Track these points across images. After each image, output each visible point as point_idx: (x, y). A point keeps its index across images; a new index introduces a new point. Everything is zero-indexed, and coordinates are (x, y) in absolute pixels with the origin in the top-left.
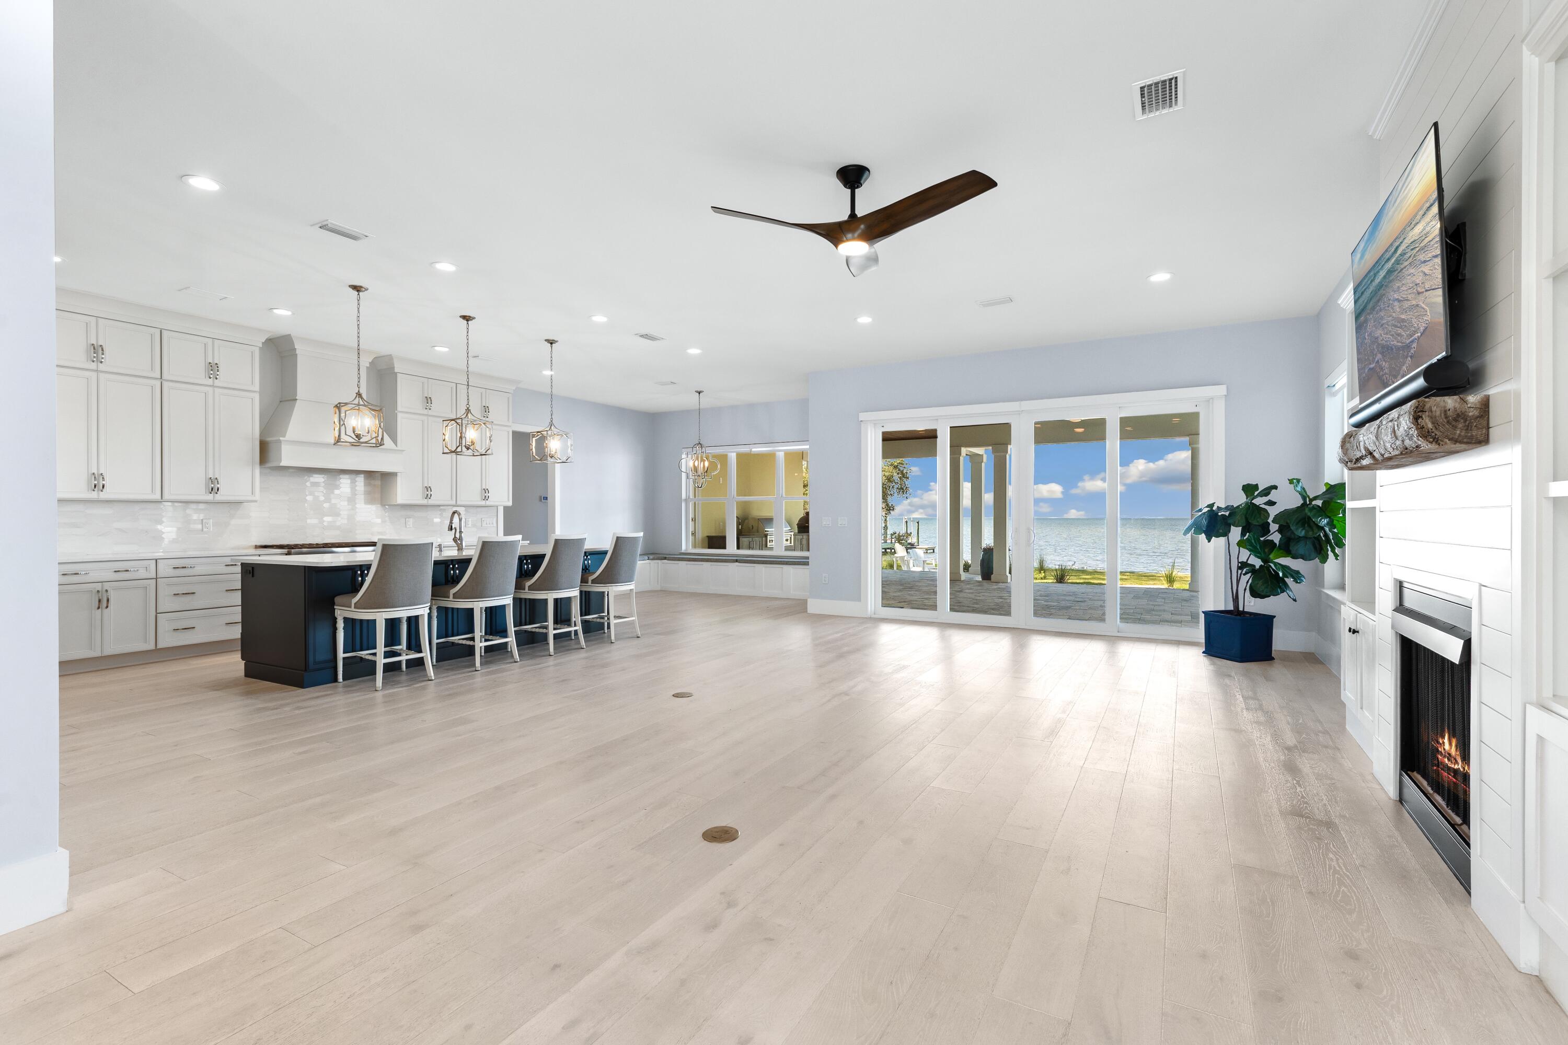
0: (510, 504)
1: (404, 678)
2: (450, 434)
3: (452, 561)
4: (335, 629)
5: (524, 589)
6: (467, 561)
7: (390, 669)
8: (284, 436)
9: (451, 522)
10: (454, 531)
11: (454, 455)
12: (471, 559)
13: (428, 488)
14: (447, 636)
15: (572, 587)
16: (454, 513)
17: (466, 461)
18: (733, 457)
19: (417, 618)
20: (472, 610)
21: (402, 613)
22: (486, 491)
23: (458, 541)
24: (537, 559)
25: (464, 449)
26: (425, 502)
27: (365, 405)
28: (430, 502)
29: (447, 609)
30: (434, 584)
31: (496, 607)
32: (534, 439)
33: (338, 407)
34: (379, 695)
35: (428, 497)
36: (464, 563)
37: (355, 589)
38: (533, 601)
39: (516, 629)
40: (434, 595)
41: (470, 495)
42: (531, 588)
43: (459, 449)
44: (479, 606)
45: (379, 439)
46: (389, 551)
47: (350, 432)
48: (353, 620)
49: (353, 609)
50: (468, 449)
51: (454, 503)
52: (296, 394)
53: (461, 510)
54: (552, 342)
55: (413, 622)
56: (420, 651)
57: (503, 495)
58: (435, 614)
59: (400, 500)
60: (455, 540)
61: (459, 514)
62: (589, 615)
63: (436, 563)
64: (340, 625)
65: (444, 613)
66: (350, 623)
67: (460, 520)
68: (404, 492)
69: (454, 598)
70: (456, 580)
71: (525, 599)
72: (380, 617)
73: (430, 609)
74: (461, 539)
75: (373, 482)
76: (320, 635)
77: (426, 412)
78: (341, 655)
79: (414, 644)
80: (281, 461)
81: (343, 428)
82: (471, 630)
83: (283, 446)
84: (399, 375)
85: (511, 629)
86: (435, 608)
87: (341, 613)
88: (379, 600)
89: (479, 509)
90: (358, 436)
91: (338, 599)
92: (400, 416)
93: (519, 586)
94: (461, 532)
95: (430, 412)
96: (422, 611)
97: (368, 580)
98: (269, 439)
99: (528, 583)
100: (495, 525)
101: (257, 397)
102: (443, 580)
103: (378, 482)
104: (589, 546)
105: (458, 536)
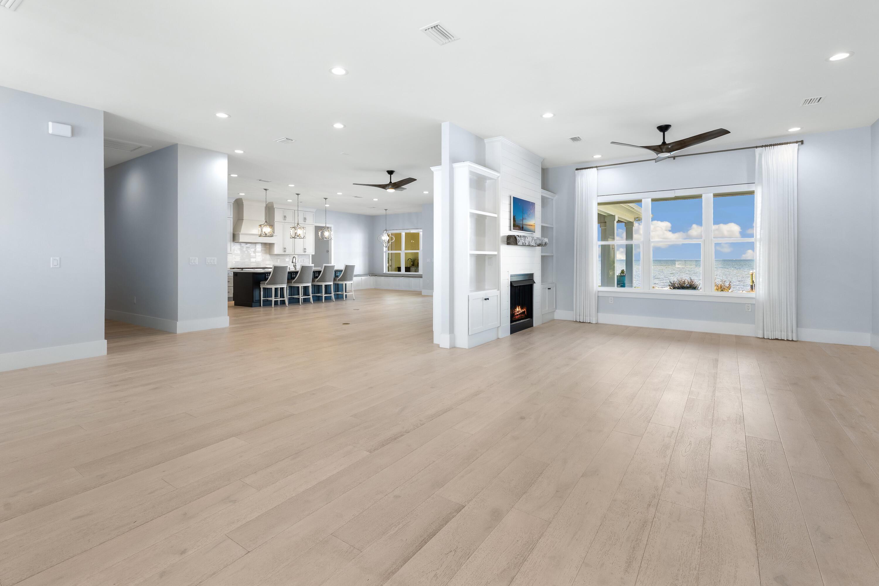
0: (314, 254)
1: (279, 306)
2: (292, 232)
3: (293, 272)
4: (260, 291)
5: (315, 282)
6: (297, 272)
7: (276, 302)
8: (240, 232)
9: (293, 260)
10: (293, 263)
11: (294, 239)
12: (298, 272)
13: (285, 248)
14: (291, 296)
15: (330, 281)
16: (294, 257)
17: (297, 240)
18: (403, 234)
19: (283, 288)
20: (299, 287)
21: (279, 286)
22: (305, 249)
23: (295, 266)
24: (319, 272)
25: (297, 236)
26: (284, 253)
27: (268, 225)
28: (286, 253)
29: (291, 287)
30: (288, 279)
31: (306, 286)
32: (320, 232)
33: (260, 225)
34: (273, 309)
35: (285, 251)
36: (296, 273)
37: (266, 279)
38: (319, 286)
39: (313, 295)
40: (288, 282)
41: (299, 251)
42: (317, 281)
43: (295, 237)
44: (301, 286)
45: (272, 235)
46: (276, 268)
47: (264, 233)
48: (265, 288)
49: (266, 285)
50: (298, 236)
51: (294, 253)
52: (243, 218)
53: (296, 256)
54: (326, 199)
55: (282, 289)
56: (284, 298)
57: (311, 250)
58: (288, 288)
59: (276, 252)
60: (294, 266)
61: (295, 258)
62: (338, 292)
63: (289, 273)
64: (262, 290)
65: (291, 288)
66: (264, 289)
67: (296, 259)
68: (277, 250)
69: (293, 283)
70: (294, 278)
71: (316, 285)
72: (273, 287)
73: (287, 286)
74: (296, 266)
75: (266, 246)
76: (256, 292)
77: (284, 221)
78: (262, 299)
79: (282, 296)
80: (239, 240)
81: (262, 232)
82: (299, 294)
83: (240, 236)
84: (275, 209)
85: (311, 295)
86: (288, 286)
87: (262, 287)
88: (273, 282)
89: (302, 256)
90: (266, 234)
91: (261, 282)
92: (275, 223)
93: (313, 281)
94: (296, 263)
95: (286, 221)
96: (285, 286)
97: (270, 277)
98: (235, 233)
99: (316, 280)
100: (308, 261)
101: (232, 219)
102: (290, 278)
103: (268, 246)
104: (336, 268)
105: (295, 265)
